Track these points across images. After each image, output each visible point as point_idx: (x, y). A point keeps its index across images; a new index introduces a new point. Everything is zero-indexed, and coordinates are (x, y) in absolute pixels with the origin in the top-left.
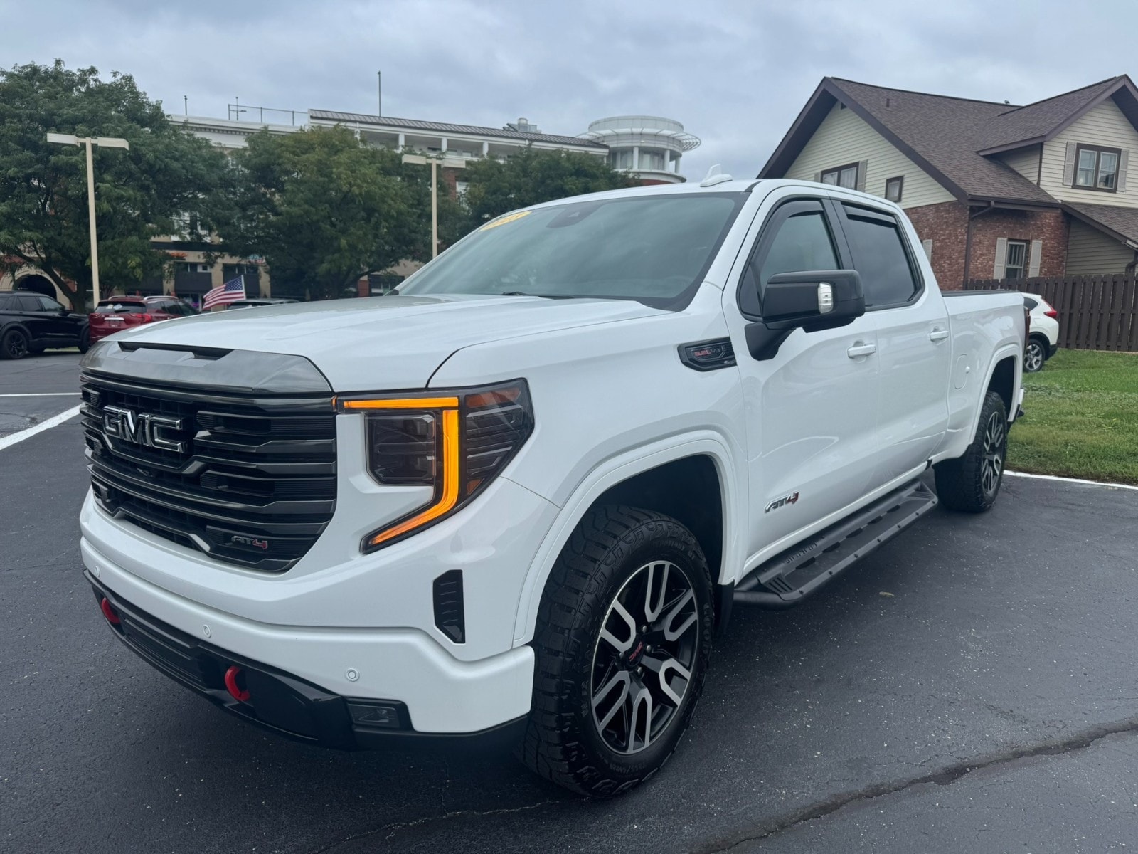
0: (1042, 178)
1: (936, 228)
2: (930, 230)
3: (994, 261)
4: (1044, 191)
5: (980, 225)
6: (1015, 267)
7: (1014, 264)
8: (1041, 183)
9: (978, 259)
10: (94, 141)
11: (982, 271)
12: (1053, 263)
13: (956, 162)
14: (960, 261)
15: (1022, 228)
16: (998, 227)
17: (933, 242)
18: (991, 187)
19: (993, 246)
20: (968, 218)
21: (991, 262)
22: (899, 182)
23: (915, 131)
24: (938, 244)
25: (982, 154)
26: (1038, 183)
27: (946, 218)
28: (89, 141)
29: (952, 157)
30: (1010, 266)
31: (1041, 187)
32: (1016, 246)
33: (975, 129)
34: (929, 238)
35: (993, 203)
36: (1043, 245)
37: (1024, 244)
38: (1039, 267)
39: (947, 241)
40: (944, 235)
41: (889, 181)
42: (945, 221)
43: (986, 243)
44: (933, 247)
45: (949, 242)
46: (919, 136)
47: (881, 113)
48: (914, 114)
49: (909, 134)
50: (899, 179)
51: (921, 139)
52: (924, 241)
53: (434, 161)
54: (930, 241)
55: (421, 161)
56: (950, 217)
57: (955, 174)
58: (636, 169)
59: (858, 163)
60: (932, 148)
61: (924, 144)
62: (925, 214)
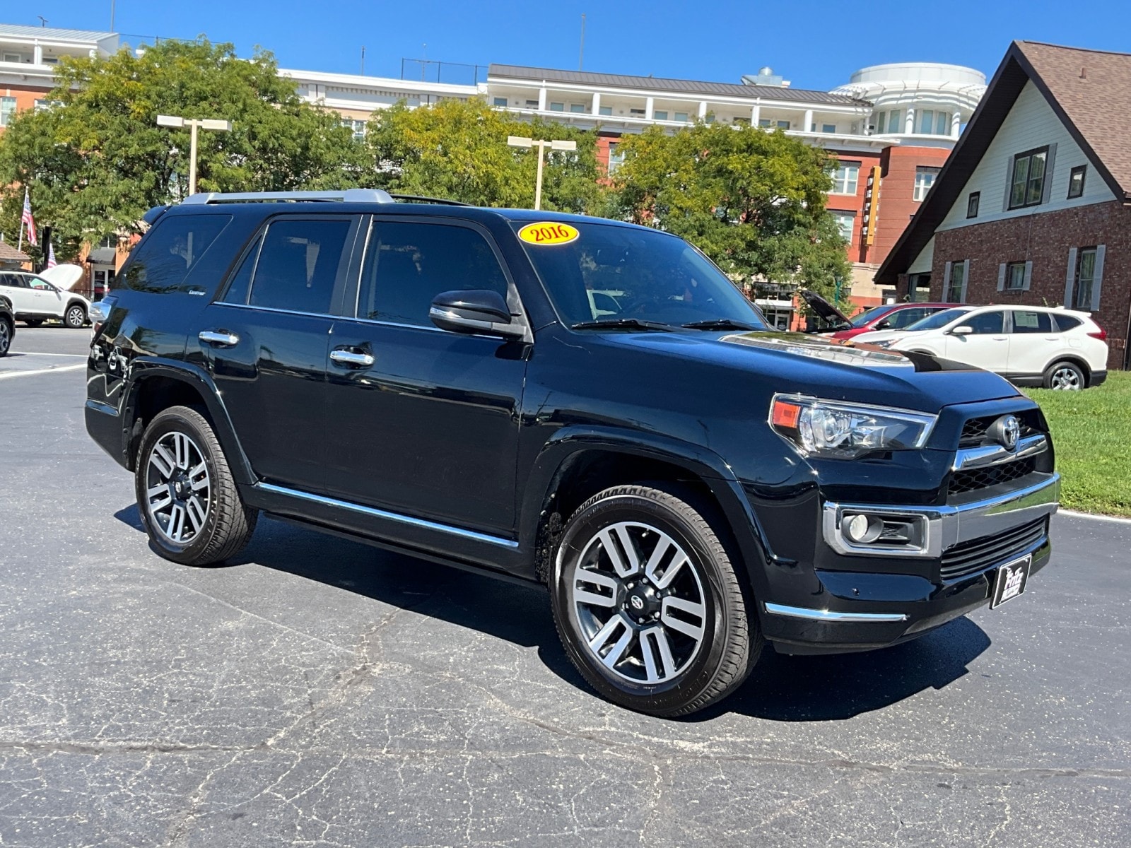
1: (1110, 231)
2: (1105, 232)
10: (200, 123)
17: (1106, 248)
22: (1081, 172)
23: (1103, 110)
24: (1111, 251)
27: (1119, 219)
28: (194, 123)
34: (1103, 244)
39: (1118, 247)
40: (1115, 240)
41: (1074, 170)
42: (1118, 222)
44: (1106, 254)
45: (1121, 249)
46: (1106, 115)
47: (1068, 86)
48: (1124, 86)
49: (1091, 114)
50: (1081, 169)
51: (1105, 120)
52: (1099, 247)
53: (542, 144)
54: (1104, 246)
55: (526, 142)
56: (1123, 218)
57: (1123, 165)
58: (908, 133)
59: (1048, 146)
60: (1113, 133)
61: (1106, 127)
62: (1100, 213)
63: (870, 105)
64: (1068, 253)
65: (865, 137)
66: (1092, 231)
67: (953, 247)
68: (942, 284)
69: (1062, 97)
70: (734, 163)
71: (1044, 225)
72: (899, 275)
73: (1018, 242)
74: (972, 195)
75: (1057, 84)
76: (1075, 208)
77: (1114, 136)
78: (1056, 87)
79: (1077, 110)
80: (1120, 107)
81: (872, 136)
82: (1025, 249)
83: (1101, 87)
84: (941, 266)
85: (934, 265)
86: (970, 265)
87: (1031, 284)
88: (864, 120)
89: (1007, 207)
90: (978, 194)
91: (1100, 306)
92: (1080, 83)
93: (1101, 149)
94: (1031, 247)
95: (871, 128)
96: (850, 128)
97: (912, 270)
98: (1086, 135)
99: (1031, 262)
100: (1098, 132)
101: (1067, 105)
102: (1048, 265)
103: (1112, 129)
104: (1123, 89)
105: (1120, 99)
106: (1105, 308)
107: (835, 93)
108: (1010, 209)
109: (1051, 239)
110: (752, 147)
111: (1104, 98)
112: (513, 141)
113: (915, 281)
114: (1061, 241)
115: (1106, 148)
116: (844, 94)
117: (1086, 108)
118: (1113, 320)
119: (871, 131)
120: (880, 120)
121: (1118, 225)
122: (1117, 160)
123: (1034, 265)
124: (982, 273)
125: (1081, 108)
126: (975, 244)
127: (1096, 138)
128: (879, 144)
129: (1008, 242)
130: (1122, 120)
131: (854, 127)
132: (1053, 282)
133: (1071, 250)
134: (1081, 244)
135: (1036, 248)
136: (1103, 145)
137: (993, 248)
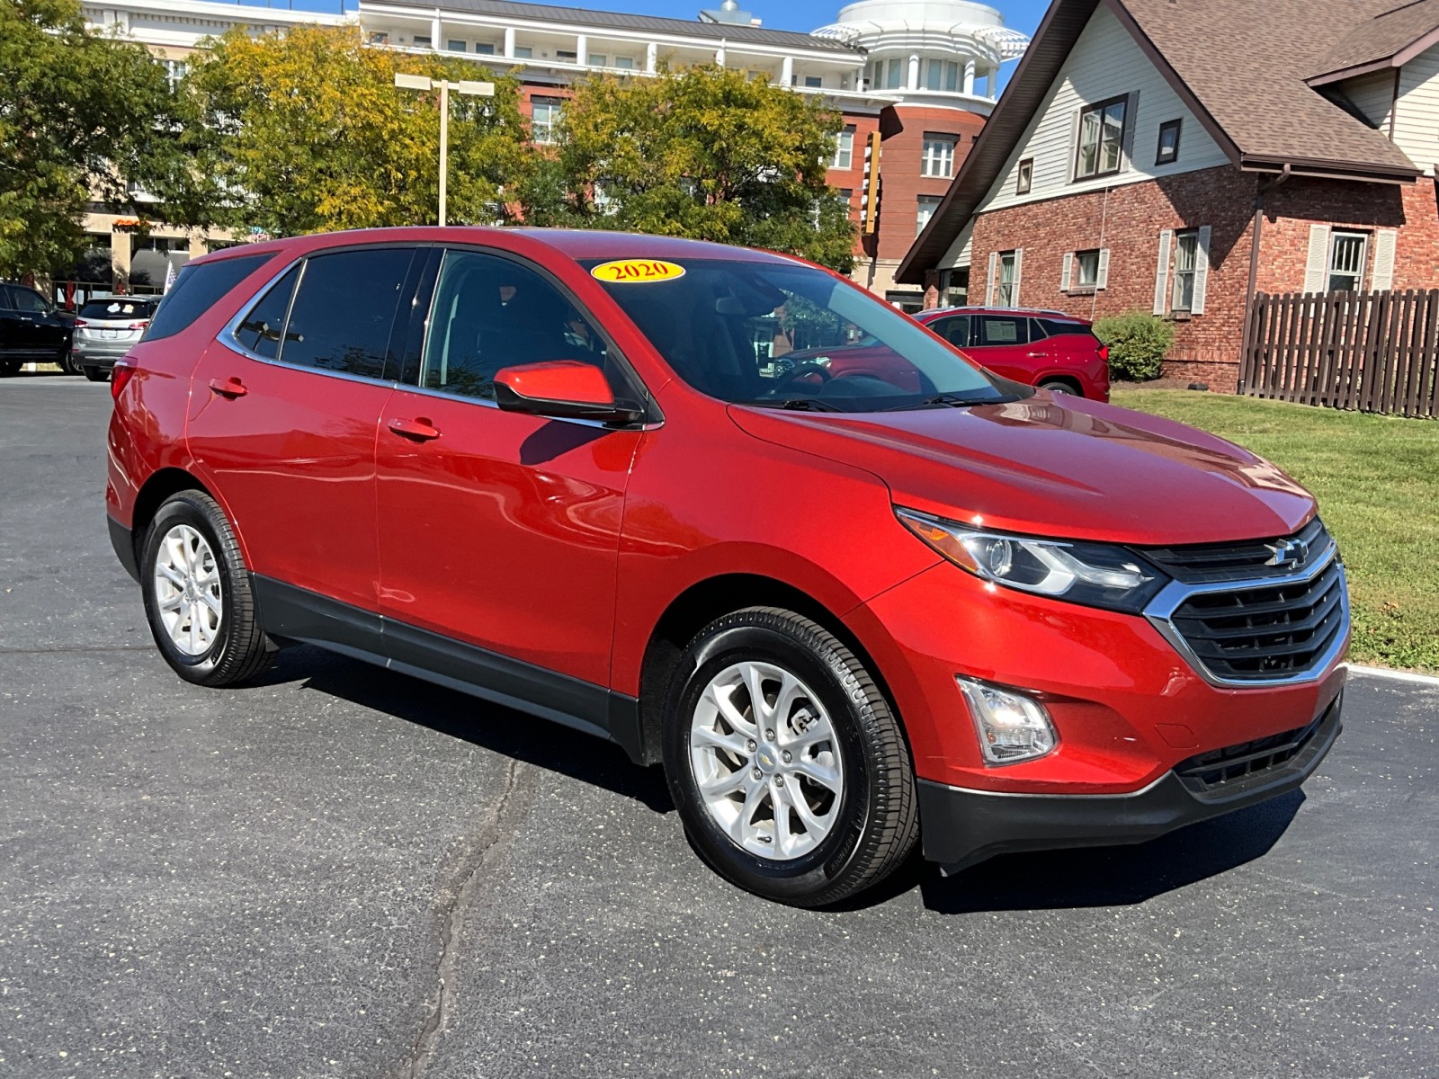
0: (1396, 127)
1: (1217, 208)
2: (1210, 209)
3: (1304, 262)
4: (1397, 147)
5: (1278, 204)
6: (1350, 273)
7: (1347, 268)
8: (1396, 134)
9: (1275, 260)
11: (1283, 280)
12: (1418, 269)
13: (1253, 97)
14: (1243, 262)
15: (1359, 210)
16: (1313, 207)
17: (1212, 230)
18: (1294, 142)
19: (1304, 238)
20: (1256, 192)
21: (1299, 266)
22: (1175, 129)
23: (1202, 45)
24: (1218, 234)
25: (1312, 83)
26: (1390, 135)
27: (1229, 190)
29: (1251, 88)
30: (1342, 272)
31: (1395, 141)
32: (1350, 240)
33: (1328, 40)
34: (1207, 224)
35: (1287, 167)
36: (1398, 238)
37: (1365, 236)
38: (1391, 274)
39: (1229, 228)
40: (1225, 219)
41: (1164, 126)
42: (1228, 195)
43: (1291, 233)
44: (1212, 238)
45: (1232, 230)
46: (1207, 52)
47: (1155, 12)
48: (1222, 14)
49: (1189, 49)
50: (1177, 123)
51: (1206, 58)
52: (1201, 228)
53: (444, 85)
54: (1209, 227)
55: (423, 83)
56: (1234, 189)
57: (1236, 117)
58: (912, 89)
59: (1127, 94)
60: (1218, 75)
61: (1208, 67)
62: (1203, 183)
63: (862, 51)
64: (1159, 237)
65: (858, 92)
66: (1191, 207)
67: (999, 232)
68: (985, 281)
69: (1149, 26)
70: (709, 118)
71: (1124, 200)
72: (927, 271)
73: (1088, 224)
74: (1023, 163)
75: (1142, 10)
76: (1167, 177)
77: (1219, 79)
78: (1140, 14)
79: (1169, 44)
80: (1222, 41)
81: (868, 92)
82: (1100, 234)
83: (1195, 14)
84: (983, 258)
85: (974, 257)
86: (1025, 256)
87: (1109, 280)
88: (857, 71)
89: (1072, 179)
90: (1030, 161)
91: (1206, 307)
92: (1169, 8)
93: (1207, 96)
94: (1106, 230)
95: (866, 81)
96: (839, 82)
97: (942, 265)
98: (1186, 77)
99: (1108, 251)
100: (1199, 73)
101: (1157, 37)
102: (1131, 255)
103: (1217, 70)
104: (1222, 18)
105: (1221, 31)
106: (1211, 310)
107: (820, 35)
108: (1076, 181)
109: (1134, 219)
110: (730, 99)
111: (1200, 30)
112: (402, 81)
113: (947, 280)
114: (1149, 220)
115: (1212, 95)
116: (832, 37)
117: (1179, 41)
118: (1224, 326)
119: (867, 86)
120: (876, 71)
121: (1229, 198)
122: (1228, 110)
123: (1113, 255)
124: (1039, 266)
125: (1175, 42)
126: (1029, 228)
127: (1199, 81)
128: (877, 102)
129: (1074, 224)
130: (1227, 58)
131: (844, 79)
132: (1138, 277)
133: (1162, 232)
134: (1176, 225)
135: (1114, 232)
136: (1207, 91)
137: (1054, 233)
